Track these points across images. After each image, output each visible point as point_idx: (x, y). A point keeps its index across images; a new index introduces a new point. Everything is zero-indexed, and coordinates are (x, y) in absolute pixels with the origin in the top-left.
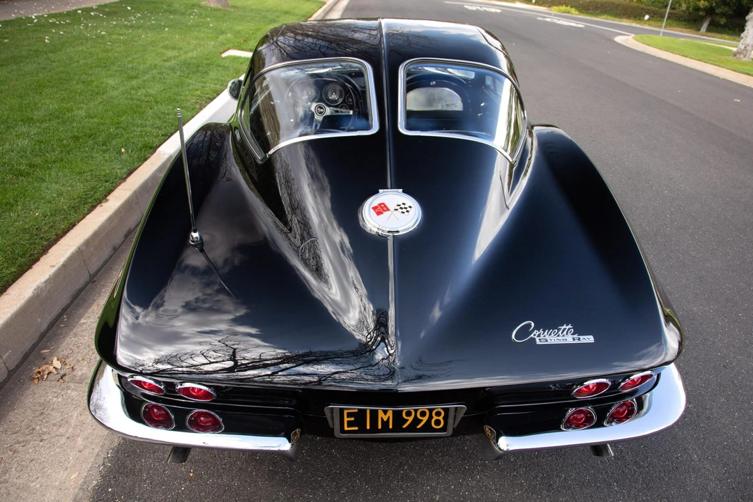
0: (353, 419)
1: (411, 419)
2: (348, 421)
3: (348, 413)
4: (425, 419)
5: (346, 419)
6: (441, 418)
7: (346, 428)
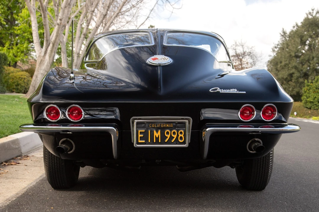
0: (142, 136)
1: (169, 136)
2: (140, 137)
3: (140, 132)
4: (175, 136)
5: (140, 136)
6: (182, 136)
7: (140, 141)
